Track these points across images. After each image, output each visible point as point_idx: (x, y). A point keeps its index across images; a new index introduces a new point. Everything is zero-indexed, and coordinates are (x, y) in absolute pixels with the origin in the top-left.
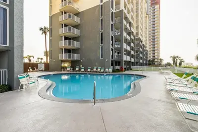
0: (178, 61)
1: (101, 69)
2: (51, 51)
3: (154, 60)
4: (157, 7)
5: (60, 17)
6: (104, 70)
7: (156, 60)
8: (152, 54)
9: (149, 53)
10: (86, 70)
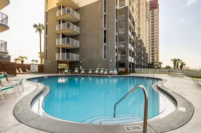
0: (180, 65)
1: (104, 71)
2: (46, 51)
3: (153, 63)
4: (155, 11)
5: (58, 12)
6: (108, 71)
7: (155, 64)
8: (151, 58)
9: (149, 56)
10: (86, 72)
